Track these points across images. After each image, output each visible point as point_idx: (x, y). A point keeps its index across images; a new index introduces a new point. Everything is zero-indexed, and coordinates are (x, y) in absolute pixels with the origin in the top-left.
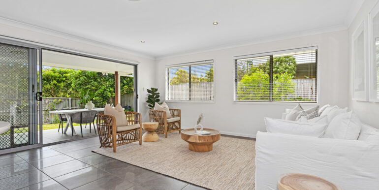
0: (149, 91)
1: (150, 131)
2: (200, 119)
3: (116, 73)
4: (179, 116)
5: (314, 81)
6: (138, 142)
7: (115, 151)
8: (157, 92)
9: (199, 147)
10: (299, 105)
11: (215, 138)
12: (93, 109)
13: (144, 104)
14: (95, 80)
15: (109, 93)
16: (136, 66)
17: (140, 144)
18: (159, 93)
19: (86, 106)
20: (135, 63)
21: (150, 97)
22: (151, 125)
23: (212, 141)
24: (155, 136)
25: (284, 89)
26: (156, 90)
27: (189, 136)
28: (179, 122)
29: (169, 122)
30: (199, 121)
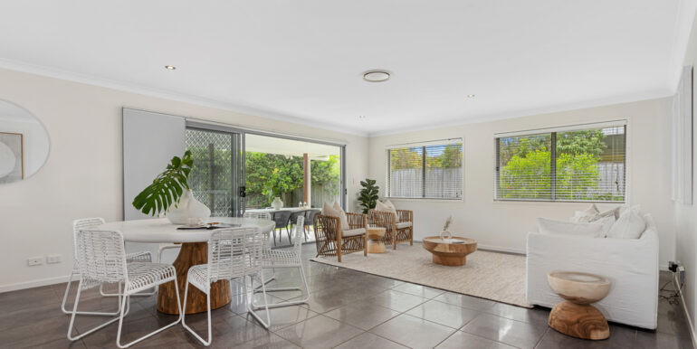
0: (363, 184)
1: (375, 239)
2: (448, 224)
3: (306, 155)
4: (411, 220)
6: (362, 252)
7: (339, 261)
8: (375, 186)
9: (448, 259)
10: (594, 206)
11: (470, 248)
12: (282, 209)
13: (355, 203)
14: (265, 166)
15: (285, 185)
16: (344, 148)
17: (365, 255)
18: (377, 187)
19: (273, 205)
20: (343, 144)
21: (364, 193)
22: (377, 231)
23: (466, 251)
24: (382, 246)
26: (374, 182)
27: (435, 245)
28: (410, 229)
29: (399, 227)
30: (447, 226)
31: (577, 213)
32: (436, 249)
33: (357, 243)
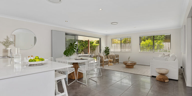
0: (105, 48)
1: (110, 62)
2: (129, 58)
3: (88, 40)
4: (118, 57)
5: (170, 43)
6: (108, 65)
7: (103, 67)
8: (108, 48)
9: (130, 66)
10: (164, 54)
11: (135, 64)
13: (103, 53)
16: (100, 39)
17: (109, 66)
18: (109, 49)
19: (81, 54)
20: (100, 37)
21: (106, 50)
24: (112, 64)
25: (160, 47)
26: (108, 47)
27: (127, 63)
28: (118, 59)
29: (116, 59)
30: (129, 59)
31: (160, 55)
32: (127, 64)
33: (107, 63)
